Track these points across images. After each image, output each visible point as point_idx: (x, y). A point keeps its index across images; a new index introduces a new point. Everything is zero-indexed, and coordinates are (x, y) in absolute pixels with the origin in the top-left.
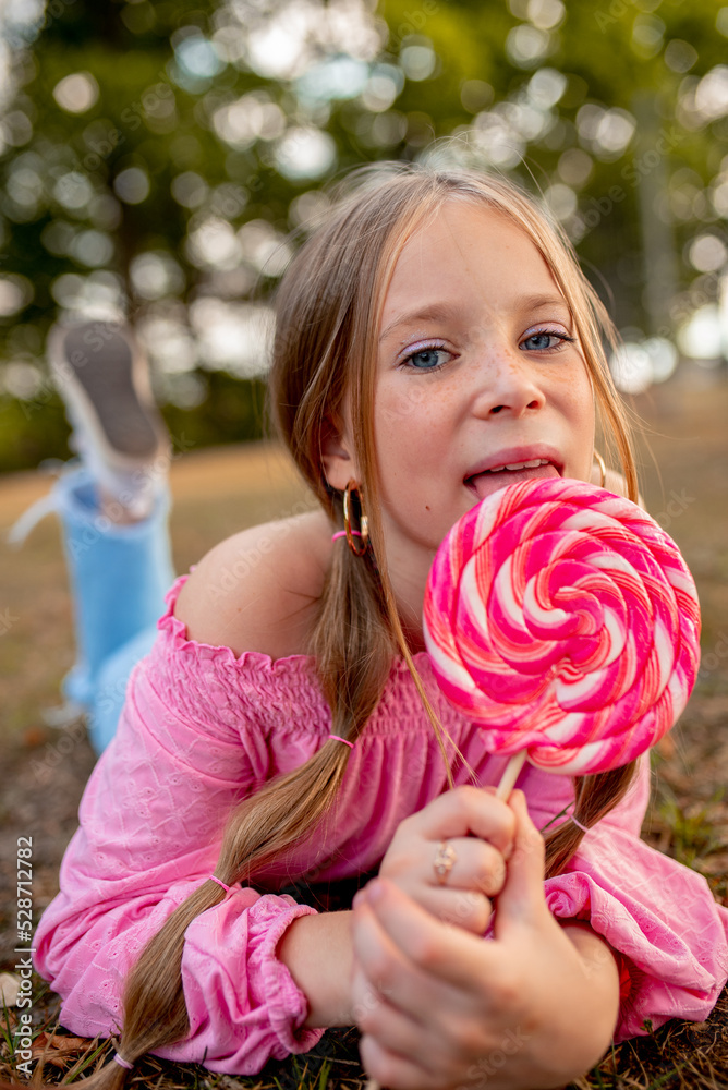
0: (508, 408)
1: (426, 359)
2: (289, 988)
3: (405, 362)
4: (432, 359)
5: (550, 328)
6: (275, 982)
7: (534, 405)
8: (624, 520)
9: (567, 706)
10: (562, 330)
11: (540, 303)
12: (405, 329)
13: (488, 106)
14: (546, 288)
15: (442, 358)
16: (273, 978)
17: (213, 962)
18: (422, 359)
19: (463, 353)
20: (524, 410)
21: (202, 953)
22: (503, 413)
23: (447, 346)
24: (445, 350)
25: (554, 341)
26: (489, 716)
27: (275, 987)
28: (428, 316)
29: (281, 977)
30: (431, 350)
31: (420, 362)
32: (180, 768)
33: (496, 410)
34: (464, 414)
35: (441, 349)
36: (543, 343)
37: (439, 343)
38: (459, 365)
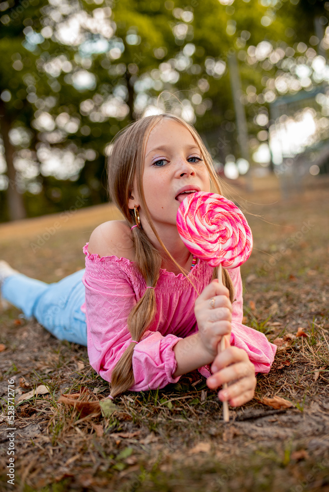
0: (186, 174)
1: (160, 163)
2: (172, 360)
3: (154, 164)
4: (162, 163)
5: (196, 156)
6: (168, 357)
7: (192, 174)
8: (219, 199)
9: (226, 250)
10: (199, 157)
11: (192, 147)
12: (154, 153)
13: (164, 60)
14: (193, 143)
15: (165, 163)
16: (168, 356)
17: (144, 354)
18: (159, 163)
19: (171, 161)
20: (190, 175)
21: (141, 352)
22: (185, 176)
23: (166, 159)
24: (166, 160)
25: (197, 160)
26: (208, 256)
27: (168, 359)
28: (161, 149)
29: (171, 356)
30: (161, 161)
31: (158, 164)
32: (116, 296)
33: (182, 175)
34: (173, 177)
35: (165, 160)
36: (193, 160)
37: (164, 158)
38: (170, 164)
